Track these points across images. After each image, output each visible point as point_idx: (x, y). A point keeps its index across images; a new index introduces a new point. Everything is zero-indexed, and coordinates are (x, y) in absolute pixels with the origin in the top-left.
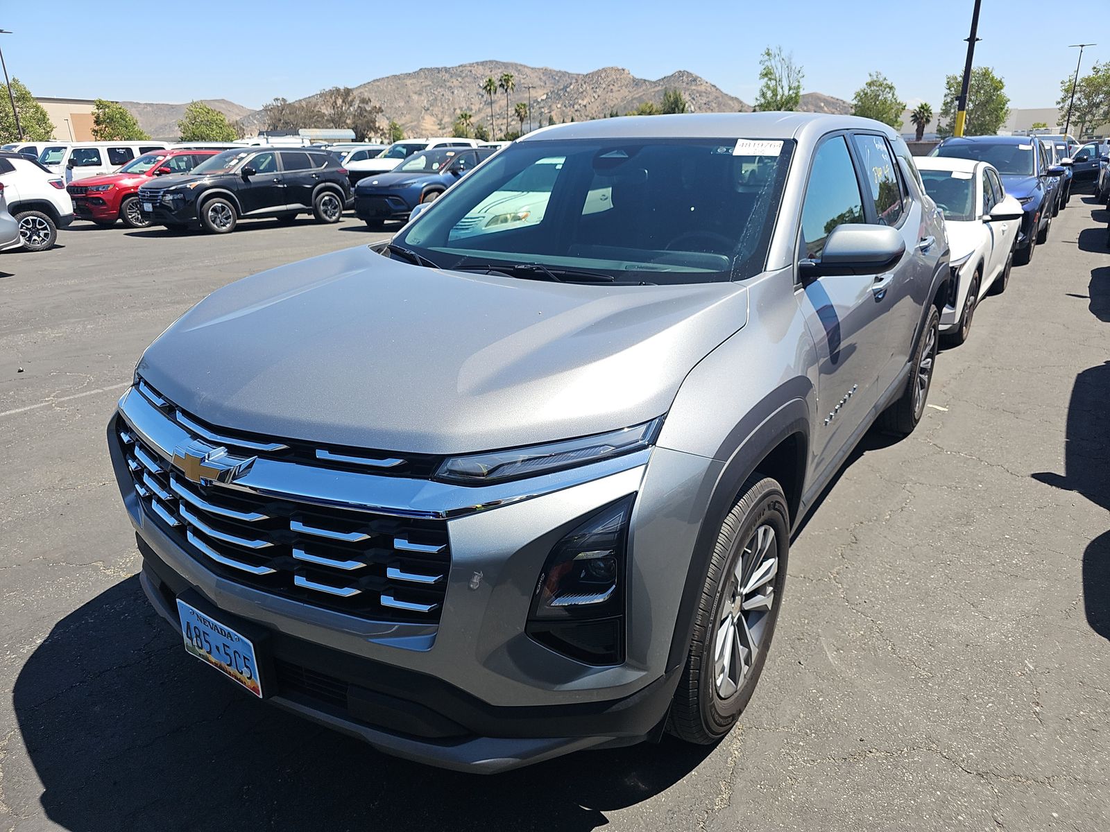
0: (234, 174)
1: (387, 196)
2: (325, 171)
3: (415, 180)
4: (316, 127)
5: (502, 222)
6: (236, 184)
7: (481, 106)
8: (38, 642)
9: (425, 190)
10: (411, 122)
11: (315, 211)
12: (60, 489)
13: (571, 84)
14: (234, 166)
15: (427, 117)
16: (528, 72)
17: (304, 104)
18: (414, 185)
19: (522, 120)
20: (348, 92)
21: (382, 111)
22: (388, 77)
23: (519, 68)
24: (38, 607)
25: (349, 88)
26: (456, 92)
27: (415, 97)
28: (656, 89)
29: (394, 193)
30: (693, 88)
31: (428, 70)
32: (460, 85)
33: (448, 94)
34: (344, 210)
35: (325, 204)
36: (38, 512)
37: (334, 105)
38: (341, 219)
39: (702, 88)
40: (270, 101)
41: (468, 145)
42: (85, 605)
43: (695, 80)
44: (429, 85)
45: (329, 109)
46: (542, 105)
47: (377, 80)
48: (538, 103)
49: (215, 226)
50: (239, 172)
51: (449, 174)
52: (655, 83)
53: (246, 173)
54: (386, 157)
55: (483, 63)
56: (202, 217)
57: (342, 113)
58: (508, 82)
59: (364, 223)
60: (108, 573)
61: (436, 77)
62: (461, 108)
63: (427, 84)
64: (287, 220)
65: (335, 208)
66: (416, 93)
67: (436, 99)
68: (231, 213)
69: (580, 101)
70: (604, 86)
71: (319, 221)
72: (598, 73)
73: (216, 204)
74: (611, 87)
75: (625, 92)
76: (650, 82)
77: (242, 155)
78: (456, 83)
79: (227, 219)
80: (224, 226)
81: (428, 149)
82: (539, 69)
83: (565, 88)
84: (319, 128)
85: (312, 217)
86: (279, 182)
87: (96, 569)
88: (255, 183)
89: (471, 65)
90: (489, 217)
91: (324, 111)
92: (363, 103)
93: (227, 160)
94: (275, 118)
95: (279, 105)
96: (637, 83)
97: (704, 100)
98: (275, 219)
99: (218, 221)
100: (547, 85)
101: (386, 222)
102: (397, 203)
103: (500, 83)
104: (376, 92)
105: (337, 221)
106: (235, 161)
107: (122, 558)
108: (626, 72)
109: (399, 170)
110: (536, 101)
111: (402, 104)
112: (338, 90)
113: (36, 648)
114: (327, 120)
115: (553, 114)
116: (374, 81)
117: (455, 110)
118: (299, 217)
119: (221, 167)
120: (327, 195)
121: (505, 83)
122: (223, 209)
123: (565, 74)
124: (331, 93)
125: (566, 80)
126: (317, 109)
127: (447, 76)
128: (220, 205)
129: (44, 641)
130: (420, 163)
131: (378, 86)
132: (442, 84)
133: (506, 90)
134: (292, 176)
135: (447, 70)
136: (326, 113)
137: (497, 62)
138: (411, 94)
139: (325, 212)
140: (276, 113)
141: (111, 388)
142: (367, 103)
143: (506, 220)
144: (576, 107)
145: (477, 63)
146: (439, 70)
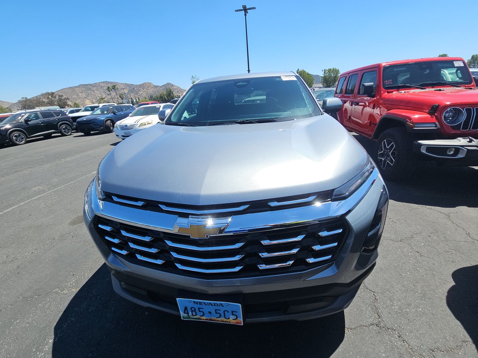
0: (21, 122)
1: (91, 123)
2: (61, 117)
3: (100, 117)
4: (42, 106)
5: (144, 125)
6: (23, 125)
7: (106, 96)
8: (51, 341)
9: (105, 120)
10: (81, 102)
11: (61, 132)
12: (9, 262)
13: (135, 88)
14: (21, 119)
15: (87, 100)
16: (120, 84)
17: (35, 99)
18: (101, 119)
19: (122, 99)
20: (52, 94)
21: (69, 99)
22: (67, 88)
23: (116, 83)
24: (37, 323)
25: (53, 92)
26: (95, 92)
27: (80, 94)
28: (162, 88)
29: (94, 122)
30: (173, 87)
31: (83, 85)
32: (96, 89)
33: (92, 92)
34: (73, 131)
35: (64, 129)
36: (4, 276)
37: (48, 98)
38: (72, 134)
39: (175, 88)
40: (20, 99)
41: (114, 105)
42: (63, 313)
43: (173, 85)
44: (85, 90)
45: (46, 100)
46: (127, 94)
47: (64, 89)
48: (126, 94)
49: (17, 142)
50: (23, 121)
51: (112, 114)
52: (161, 87)
53: (27, 121)
54: (83, 111)
55: (103, 82)
56: (11, 140)
57: (52, 101)
58: (115, 87)
59: (83, 134)
60: (65, 293)
61: (87, 88)
62: (99, 97)
63: (84, 89)
64: (48, 137)
65: (68, 130)
66: (80, 93)
67: (88, 94)
68: (23, 137)
69: (139, 93)
70: (146, 88)
71: (63, 135)
72: (143, 84)
73: (16, 134)
74: (148, 88)
75: (153, 89)
76: (160, 86)
77: (23, 115)
78: (94, 89)
79: (22, 139)
80: (21, 142)
81: (100, 107)
82: (124, 84)
83: (133, 89)
84: (43, 106)
85: (60, 134)
86: (42, 123)
87: (57, 293)
88: (31, 124)
89: (99, 83)
90: (139, 124)
91: (44, 100)
92: (60, 97)
93: (16, 117)
94: (24, 105)
95: (25, 100)
96: (156, 87)
97: (177, 91)
98: (42, 137)
99: (18, 140)
100: (127, 88)
101: (91, 132)
102: (95, 125)
103: (112, 88)
104: (64, 93)
105: (70, 135)
106: (20, 117)
107: (67, 282)
108: (152, 83)
109: (92, 114)
110: (125, 93)
111: (76, 96)
112: (49, 93)
113: (52, 345)
114: (46, 103)
115: (131, 96)
116: (62, 89)
117: (96, 97)
118: (53, 135)
119: (15, 120)
120: (64, 126)
121: (114, 87)
122: (19, 135)
123: (132, 85)
124: (46, 94)
125: (133, 87)
126: (41, 100)
127: (91, 87)
128: (18, 134)
129: (54, 340)
130: (99, 112)
131: (64, 91)
132: (90, 89)
133: (115, 90)
134: (47, 120)
135: (90, 85)
136: (45, 101)
137: (108, 82)
138: (78, 93)
139: (65, 132)
140: (24, 103)
141: (7, 210)
142: (62, 97)
143: (145, 124)
144: (138, 94)
145: (101, 82)
146: (87, 85)
